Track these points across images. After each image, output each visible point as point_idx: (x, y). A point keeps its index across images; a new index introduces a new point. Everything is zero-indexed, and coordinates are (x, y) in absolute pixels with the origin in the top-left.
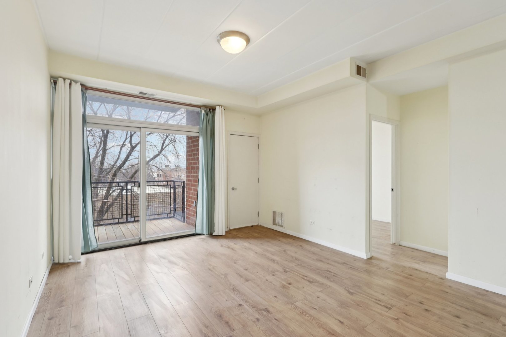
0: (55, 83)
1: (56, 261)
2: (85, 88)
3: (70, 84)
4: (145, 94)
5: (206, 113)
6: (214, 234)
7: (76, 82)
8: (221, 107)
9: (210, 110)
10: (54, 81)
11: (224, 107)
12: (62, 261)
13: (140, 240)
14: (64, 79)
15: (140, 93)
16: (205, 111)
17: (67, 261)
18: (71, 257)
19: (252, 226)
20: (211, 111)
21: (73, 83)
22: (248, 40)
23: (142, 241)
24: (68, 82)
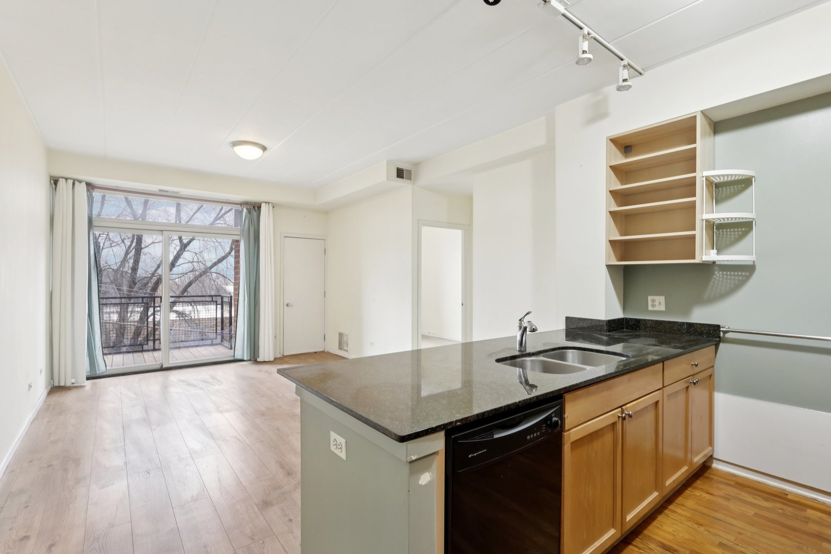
0: (56, 182)
1: (56, 384)
2: (90, 186)
3: (74, 184)
4: (167, 191)
5: (249, 211)
6: (259, 360)
7: (80, 182)
8: (267, 204)
9: (254, 207)
10: (55, 181)
11: (272, 204)
12: (62, 384)
13: (162, 366)
14: (66, 179)
15: (160, 190)
16: (247, 209)
17: (68, 384)
18: (73, 381)
19: (316, 352)
20: (256, 208)
21: (77, 183)
22: (264, 149)
23: (164, 366)
24: (70, 182)
